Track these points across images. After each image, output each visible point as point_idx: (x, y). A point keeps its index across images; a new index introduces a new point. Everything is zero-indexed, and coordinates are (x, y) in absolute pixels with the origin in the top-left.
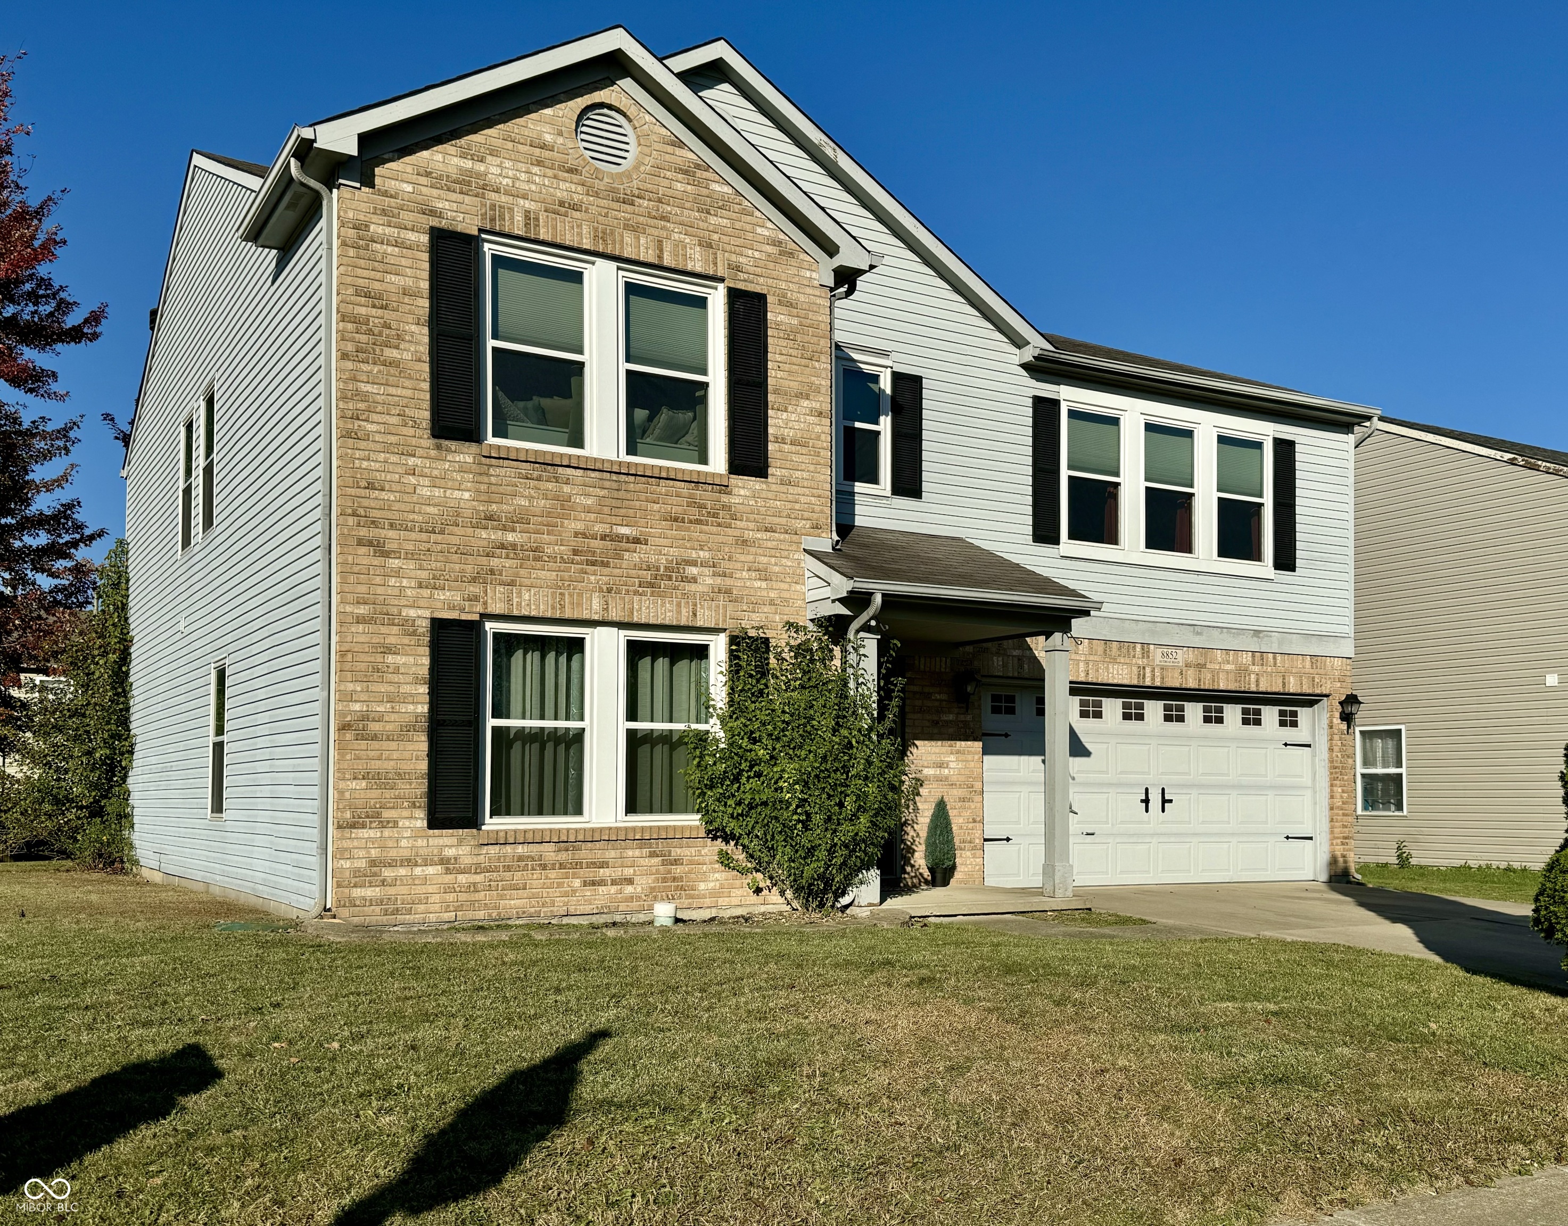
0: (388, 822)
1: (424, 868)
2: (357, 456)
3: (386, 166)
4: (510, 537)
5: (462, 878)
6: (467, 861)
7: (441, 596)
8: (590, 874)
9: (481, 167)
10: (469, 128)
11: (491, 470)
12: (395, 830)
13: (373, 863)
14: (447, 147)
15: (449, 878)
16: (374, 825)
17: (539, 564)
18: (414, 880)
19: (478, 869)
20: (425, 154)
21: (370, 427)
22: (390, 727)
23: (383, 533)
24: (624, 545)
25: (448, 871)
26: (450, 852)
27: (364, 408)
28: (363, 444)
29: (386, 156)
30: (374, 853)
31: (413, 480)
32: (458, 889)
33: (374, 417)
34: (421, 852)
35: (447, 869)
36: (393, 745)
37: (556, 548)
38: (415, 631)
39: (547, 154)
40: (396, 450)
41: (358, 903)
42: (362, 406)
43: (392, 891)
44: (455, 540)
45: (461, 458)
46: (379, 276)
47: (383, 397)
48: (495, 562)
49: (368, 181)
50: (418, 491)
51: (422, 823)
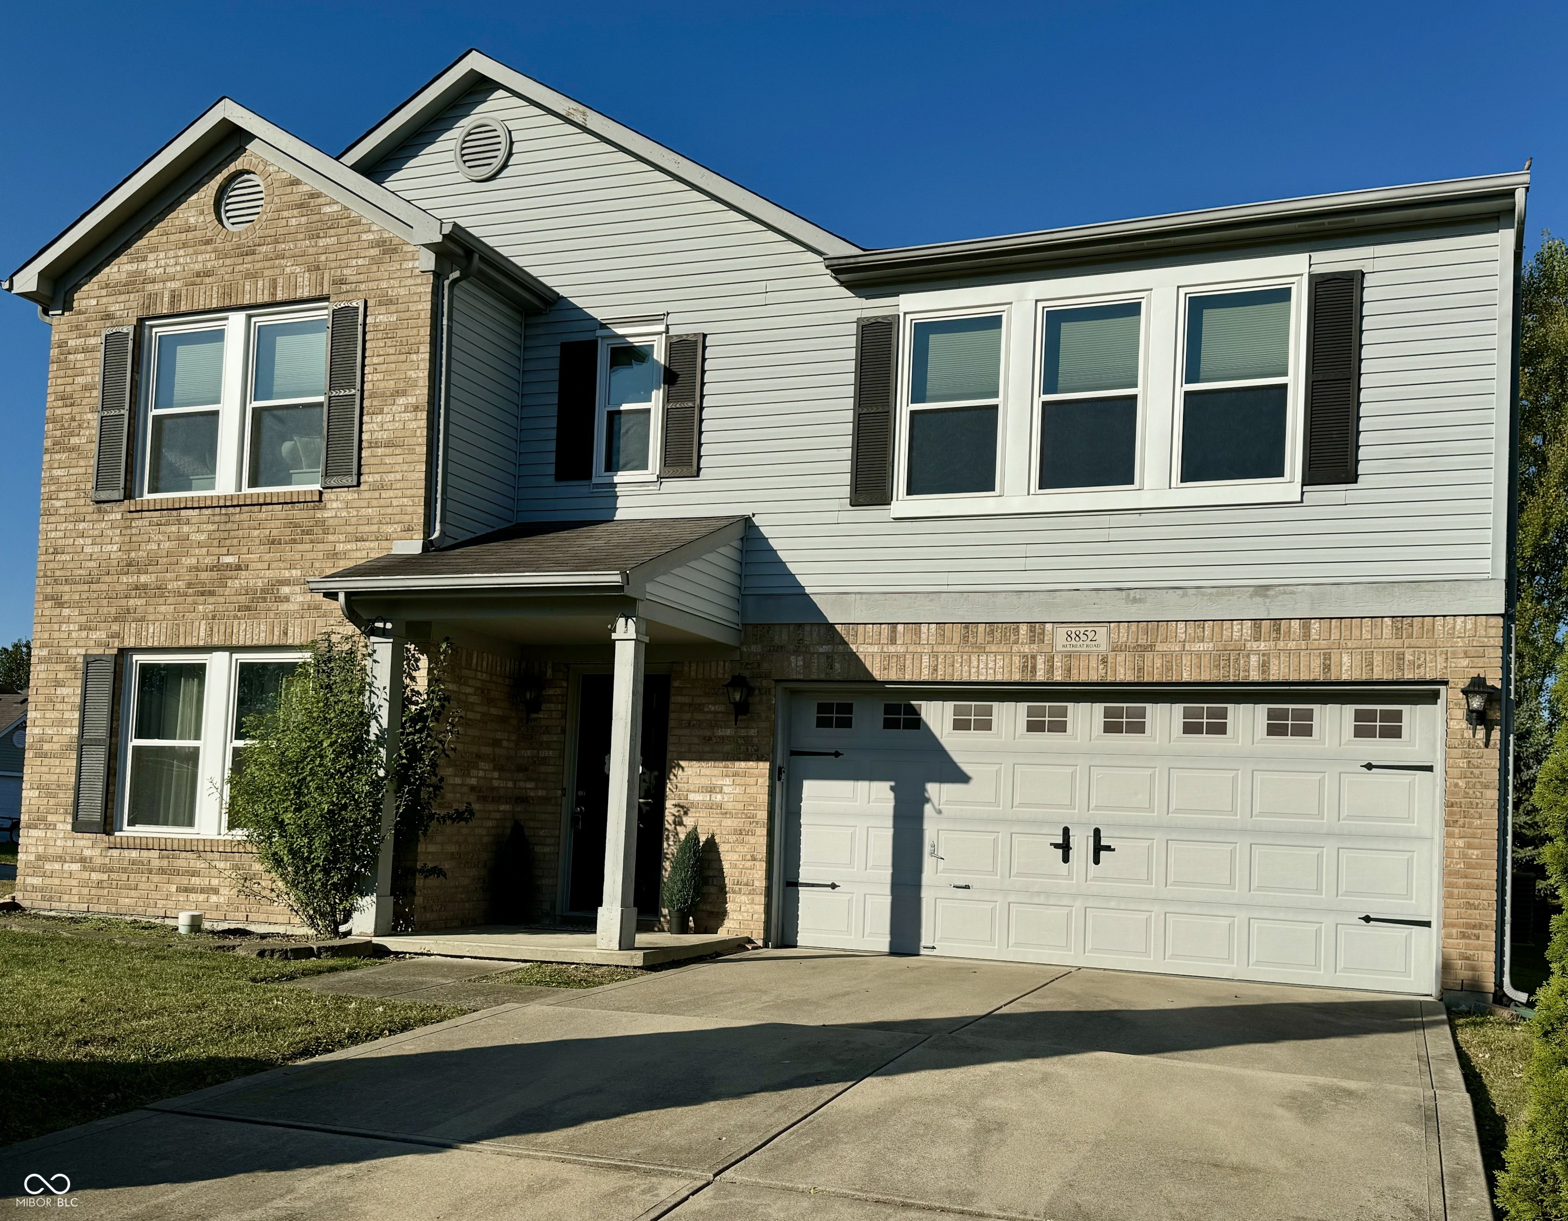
0: (50, 825)
1: (70, 864)
2: (49, 529)
3: (83, 289)
4: (143, 579)
5: (94, 876)
6: (98, 861)
7: (95, 635)
8: (184, 881)
9: (143, 266)
10: (136, 236)
11: (133, 523)
12: (54, 831)
13: (39, 858)
14: (123, 258)
15: (86, 875)
16: (42, 826)
17: (162, 600)
18: (63, 873)
19: (104, 869)
20: (107, 270)
21: (58, 504)
22: (56, 746)
23: (61, 588)
24: (229, 573)
25: (84, 869)
26: (87, 853)
27: (55, 489)
28: (52, 519)
29: (82, 282)
30: (41, 849)
31: (81, 541)
32: (90, 885)
33: (61, 495)
34: (69, 851)
35: (84, 867)
36: (57, 762)
37: (175, 583)
38: (75, 667)
39: (190, 235)
40: (72, 519)
41: (28, 889)
42: (53, 488)
43: (48, 881)
44: (104, 587)
45: (112, 517)
46: (70, 380)
47: (67, 478)
48: (132, 602)
49: (67, 306)
50: (84, 550)
51: (69, 827)
